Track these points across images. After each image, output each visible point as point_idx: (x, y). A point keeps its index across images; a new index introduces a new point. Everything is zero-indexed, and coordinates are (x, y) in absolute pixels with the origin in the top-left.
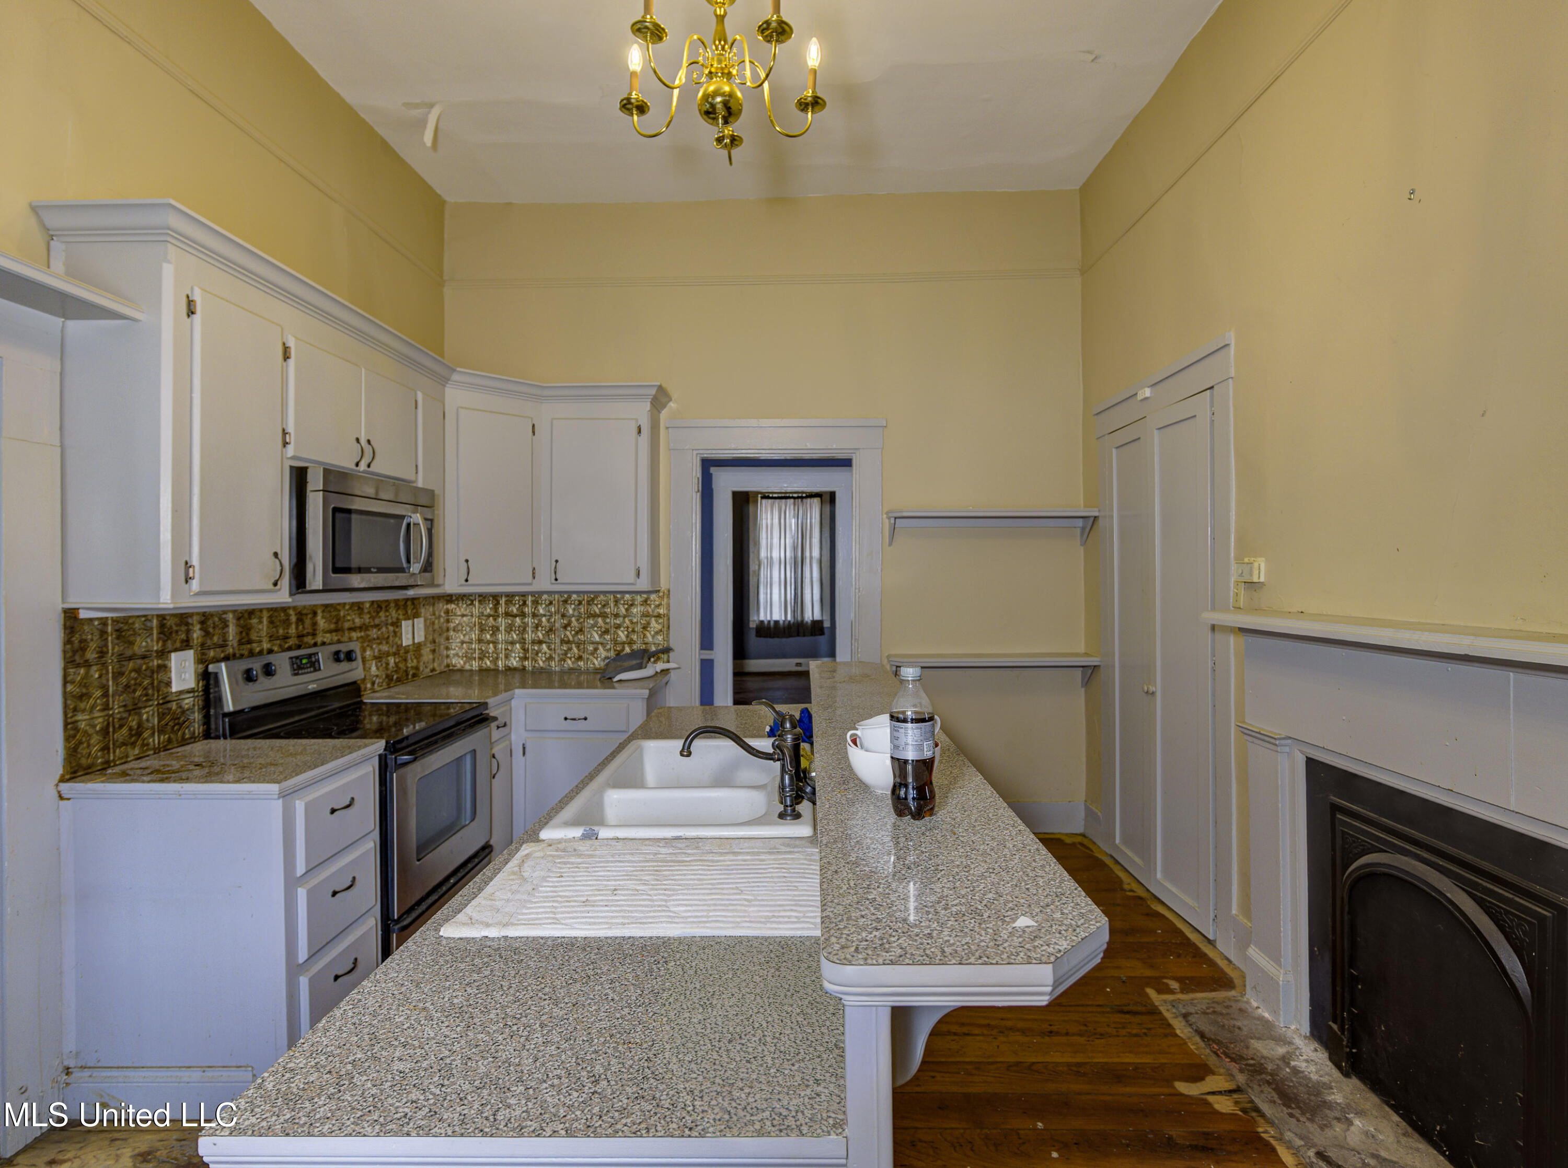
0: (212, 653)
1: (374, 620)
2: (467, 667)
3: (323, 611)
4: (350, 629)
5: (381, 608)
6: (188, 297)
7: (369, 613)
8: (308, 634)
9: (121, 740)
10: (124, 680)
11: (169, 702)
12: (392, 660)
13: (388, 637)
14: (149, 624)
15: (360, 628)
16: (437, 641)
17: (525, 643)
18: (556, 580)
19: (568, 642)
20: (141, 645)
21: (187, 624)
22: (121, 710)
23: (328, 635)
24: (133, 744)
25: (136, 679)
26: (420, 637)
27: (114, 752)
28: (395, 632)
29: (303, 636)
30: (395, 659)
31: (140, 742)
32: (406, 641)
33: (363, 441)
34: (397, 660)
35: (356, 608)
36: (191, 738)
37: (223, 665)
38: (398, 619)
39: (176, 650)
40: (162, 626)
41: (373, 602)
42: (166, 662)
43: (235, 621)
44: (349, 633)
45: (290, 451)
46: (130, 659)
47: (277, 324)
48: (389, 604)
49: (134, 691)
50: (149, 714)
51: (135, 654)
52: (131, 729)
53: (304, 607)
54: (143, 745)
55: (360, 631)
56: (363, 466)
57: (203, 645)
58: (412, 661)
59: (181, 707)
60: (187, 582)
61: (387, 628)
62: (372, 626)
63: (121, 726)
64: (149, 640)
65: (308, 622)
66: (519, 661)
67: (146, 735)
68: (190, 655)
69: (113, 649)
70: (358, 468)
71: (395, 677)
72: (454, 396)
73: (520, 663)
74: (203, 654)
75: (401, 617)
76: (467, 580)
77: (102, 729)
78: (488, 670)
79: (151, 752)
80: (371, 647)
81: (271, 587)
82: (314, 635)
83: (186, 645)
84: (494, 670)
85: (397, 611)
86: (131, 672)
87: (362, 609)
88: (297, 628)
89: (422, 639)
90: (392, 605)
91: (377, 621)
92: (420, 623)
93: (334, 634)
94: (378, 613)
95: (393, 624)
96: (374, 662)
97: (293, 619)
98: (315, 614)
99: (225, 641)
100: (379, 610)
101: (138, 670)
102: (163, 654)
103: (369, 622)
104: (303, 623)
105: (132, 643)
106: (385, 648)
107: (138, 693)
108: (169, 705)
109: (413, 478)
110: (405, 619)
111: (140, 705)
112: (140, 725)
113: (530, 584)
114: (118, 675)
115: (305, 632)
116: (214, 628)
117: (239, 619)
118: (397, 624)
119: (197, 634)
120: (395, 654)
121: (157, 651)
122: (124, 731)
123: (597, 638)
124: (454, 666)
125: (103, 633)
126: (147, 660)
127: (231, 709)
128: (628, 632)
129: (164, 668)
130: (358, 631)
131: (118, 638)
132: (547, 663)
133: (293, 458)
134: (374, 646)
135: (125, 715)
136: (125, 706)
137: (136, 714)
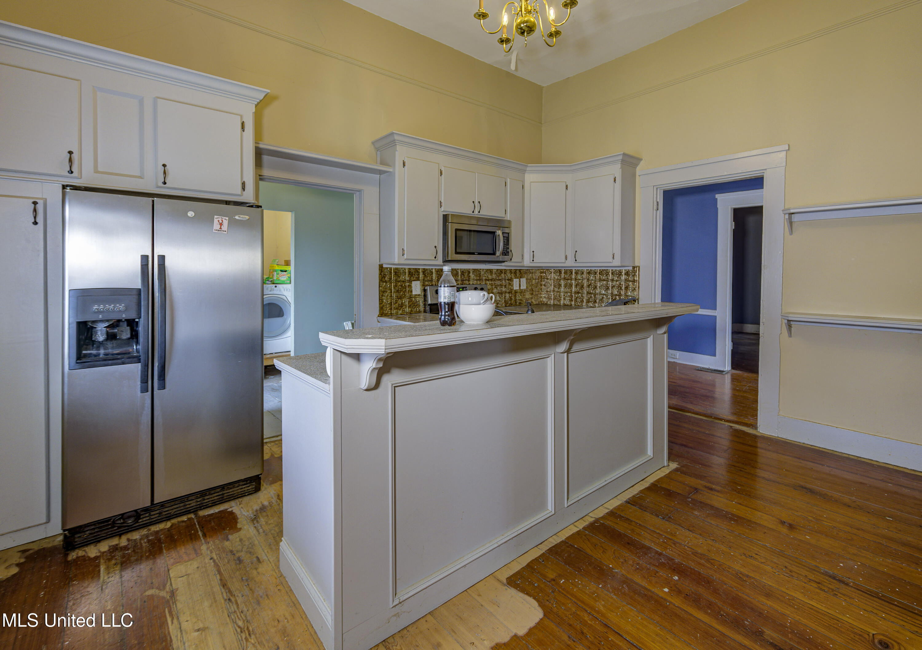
0: (427, 283)
1: (498, 277)
2: (549, 303)
3: (473, 272)
4: (486, 280)
5: (502, 272)
6: (403, 161)
7: (496, 274)
8: (466, 280)
9: (396, 307)
10: (397, 288)
11: (412, 298)
12: (507, 295)
13: (506, 285)
14: (405, 271)
15: (491, 280)
16: (534, 290)
17: (572, 293)
18: (576, 261)
19: (590, 293)
20: (402, 278)
21: (418, 272)
22: (396, 298)
23: (475, 281)
24: (400, 310)
25: (401, 289)
26: (523, 287)
27: (394, 311)
28: (510, 284)
29: (464, 280)
30: (509, 295)
31: (402, 309)
32: (516, 287)
33: (476, 203)
34: (510, 296)
35: (489, 272)
36: (419, 311)
37: (428, 287)
38: (511, 278)
39: (414, 280)
40: (409, 272)
41: (498, 270)
42: (411, 284)
43: (436, 273)
44: (485, 282)
45: (442, 209)
46: (399, 281)
47: (437, 163)
48: (507, 271)
49: (400, 292)
50: (406, 301)
51: (400, 280)
52: (399, 304)
53: (465, 269)
54: (403, 311)
55: (491, 281)
56: (476, 212)
57: (424, 280)
58: (519, 297)
59: (416, 300)
60: (403, 255)
61: (506, 281)
62: (497, 280)
63: (396, 303)
64: (405, 276)
65: (466, 275)
66: (569, 302)
67: (404, 307)
68: (418, 283)
69: (394, 278)
70: (474, 213)
71: (509, 302)
72: (529, 178)
73: (570, 303)
74: (424, 283)
75: (513, 277)
76: (533, 261)
77: (390, 303)
78: (557, 305)
79: (406, 313)
80: (497, 288)
81: (434, 259)
82: (469, 280)
83: (418, 279)
84: (559, 305)
85: (511, 274)
86: (399, 286)
87: (492, 272)
88: (461, 277)
89: (525, 288)
90: (508, 271)
91: (500, 278)
92: (524, 280)
93: (478, 281)
94: (501, 274)
95: (508, 280)
96: (498, 294)
97: (460, 273)
98: (469, 272)
99: (432, 279)
100: (501, 273)
101: (402, 286)
102: (410, 281)
103: (496, 278)
104: (464, 276)
105: (399, 277)
106: (504, 289)
107: (401, 293)
108: (412, 299)
109: (503, 215)
110: (515, 278)
111: (402, 297)
112: (402, 303)
113: (565, 263)
114: (395, 286)
115: (465, 279)
116: (428, 274)
117: (437, 272)
118: (510, 280)
119: (421, 276)
120: (509, 293)
121: (408, 280)
122: (397, 304)
123: (603, 292)
124: (544, 302)
125: (391, 272)
126: (404, 283)
127: (430, 303)
128: (618, 290)
129: (410, 286)
130: (490, 281)
131: (395, 274)
132: (581, 303)
133: (443, 211)
134: (498, 288)
135: (397, 299)
136: (397, 297)
137: (400, 300)
